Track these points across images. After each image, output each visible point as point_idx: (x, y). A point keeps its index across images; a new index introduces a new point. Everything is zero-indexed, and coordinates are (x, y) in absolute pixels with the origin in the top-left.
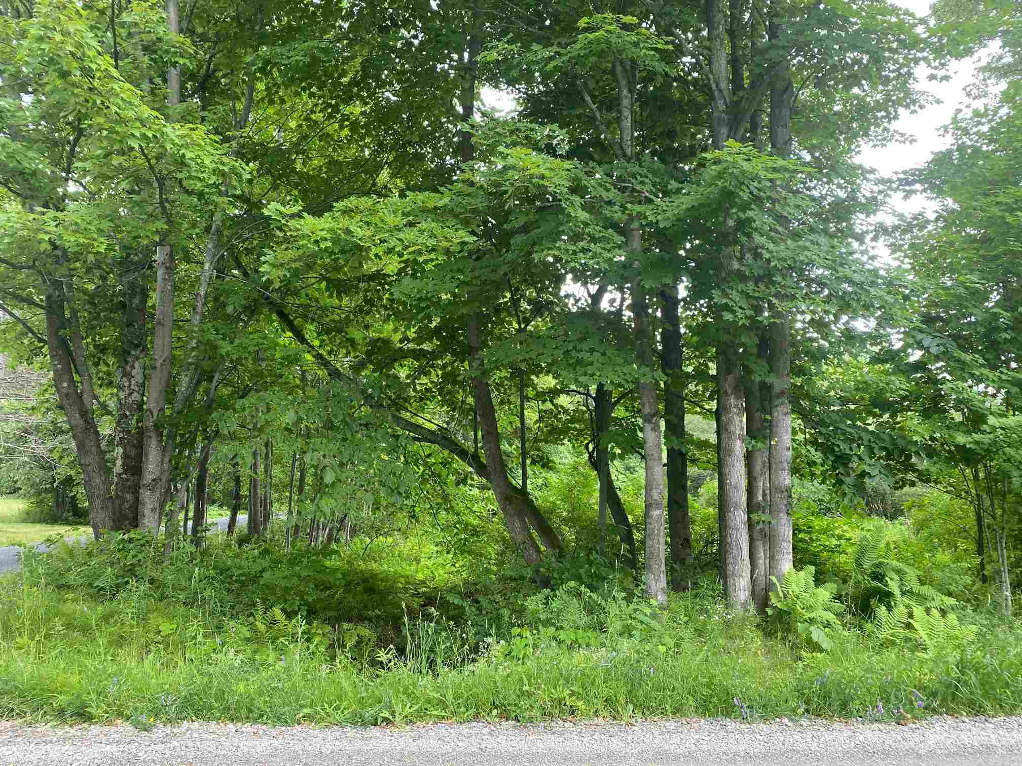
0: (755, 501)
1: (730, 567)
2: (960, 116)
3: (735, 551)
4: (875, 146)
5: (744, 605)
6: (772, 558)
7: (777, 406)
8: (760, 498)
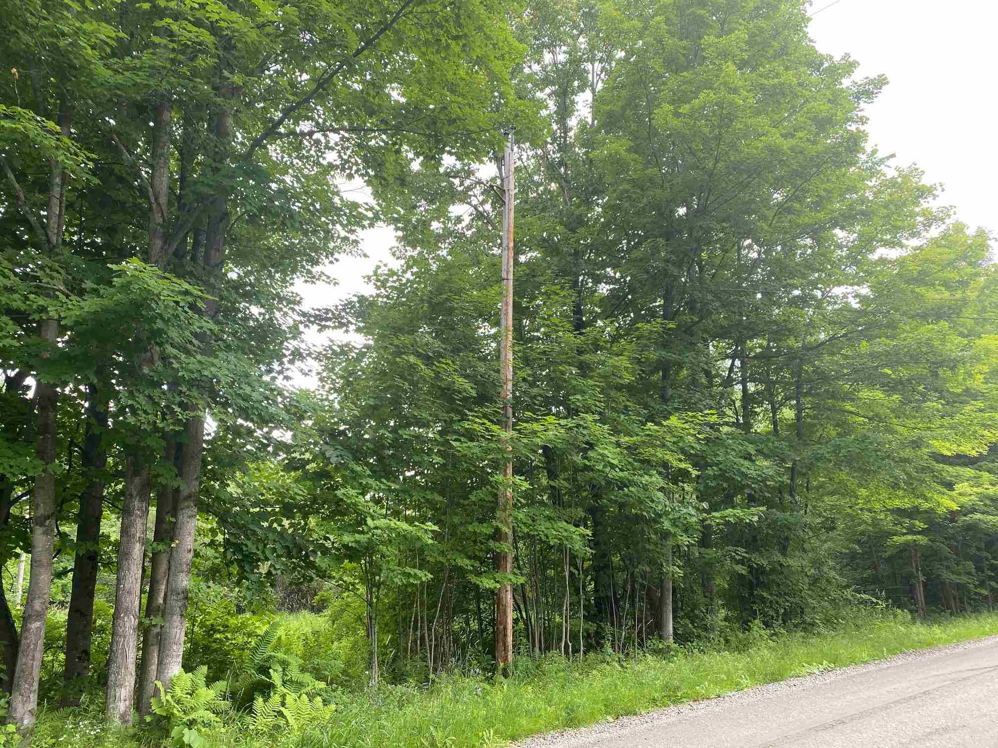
0: (154, 605)
1: (112, 678)
2: (379, 271)
3: (119, 660)
4: (306, 281)
5: (123, 718)
6: (160, 663)
7: (182, 509)
8: (161, 601)
